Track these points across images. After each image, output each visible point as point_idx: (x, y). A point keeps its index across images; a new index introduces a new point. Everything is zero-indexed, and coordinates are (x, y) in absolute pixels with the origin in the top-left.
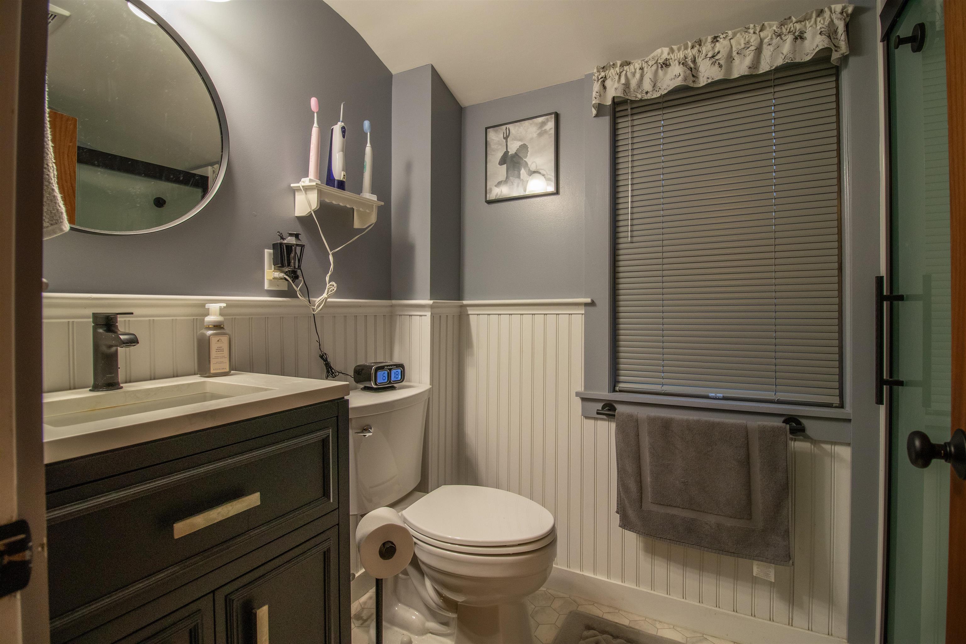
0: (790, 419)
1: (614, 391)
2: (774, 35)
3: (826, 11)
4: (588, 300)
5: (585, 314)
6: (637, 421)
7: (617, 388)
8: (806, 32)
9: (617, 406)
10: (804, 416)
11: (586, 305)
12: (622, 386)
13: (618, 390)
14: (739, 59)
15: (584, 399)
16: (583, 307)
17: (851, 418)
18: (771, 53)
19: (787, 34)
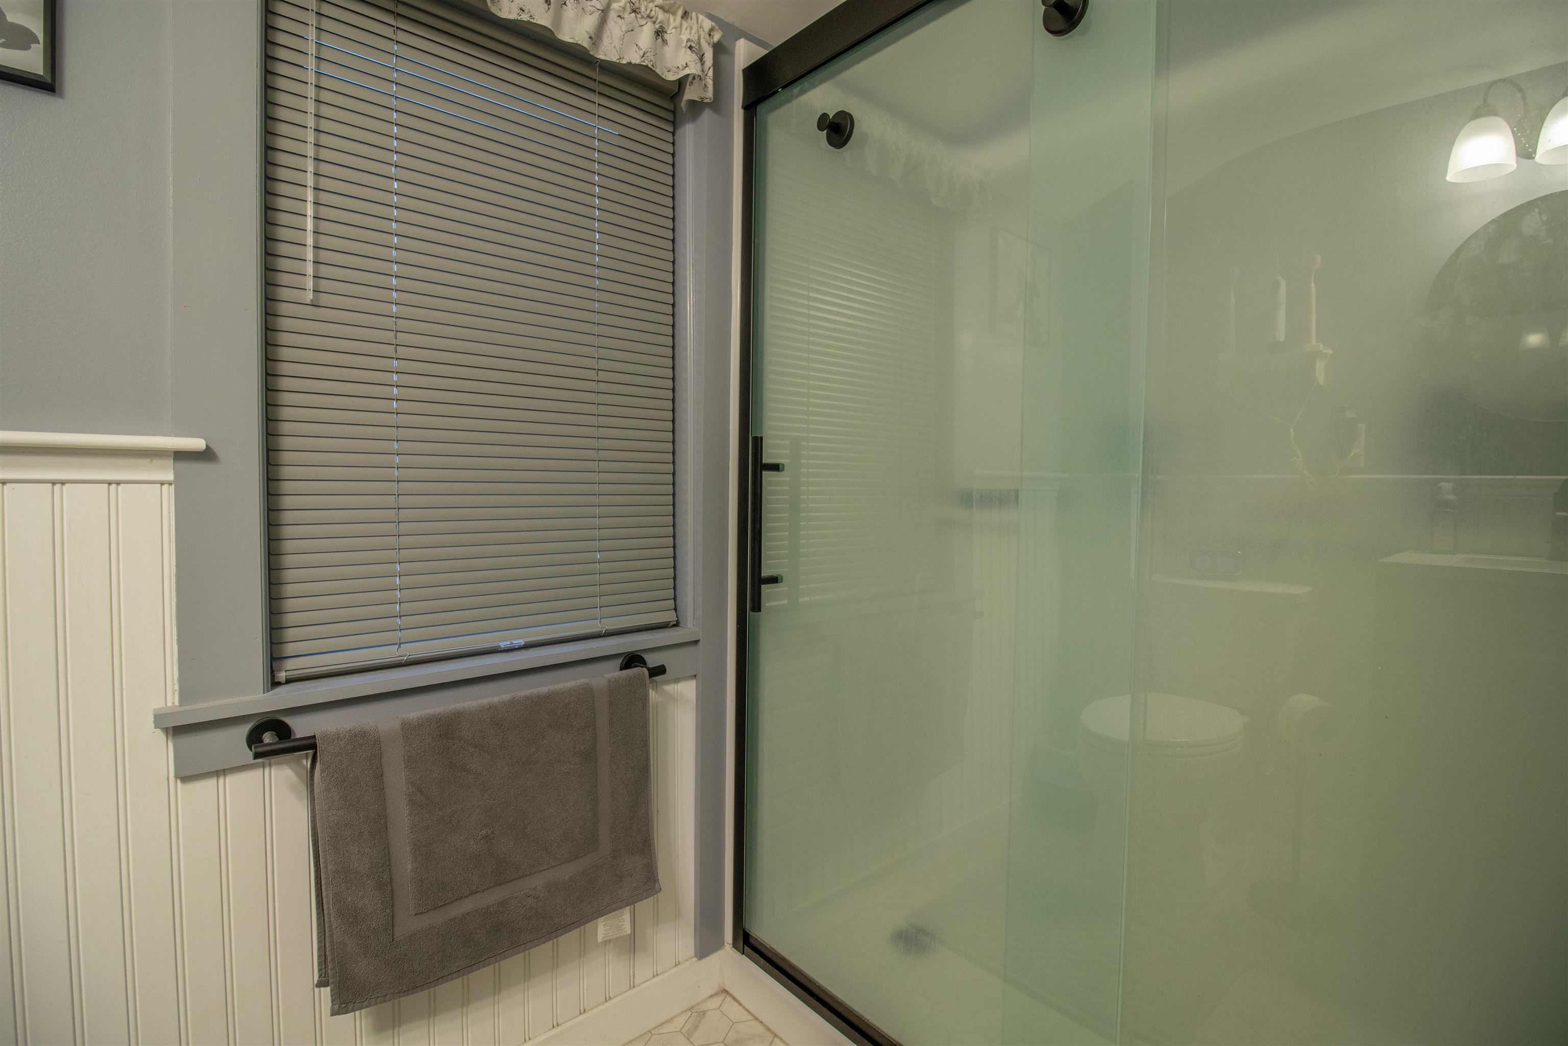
0: (632, 660)
1: (275, 684)
2: (628, 4)
3: (693, 18)
4: (198, 444)
5: (178, 483)
6: (378, 742)
7: (282, 676)
8: (666, 33)
9: (290, 721)
10: (652, 648)
11: (180, 456)
12: (292, 666)
13: (283, 680)
14: (575, 10)
15: (178, 731)
16: (170, 462)
17: (701, 637)
18: (622, 33)
19: (645, 16)
